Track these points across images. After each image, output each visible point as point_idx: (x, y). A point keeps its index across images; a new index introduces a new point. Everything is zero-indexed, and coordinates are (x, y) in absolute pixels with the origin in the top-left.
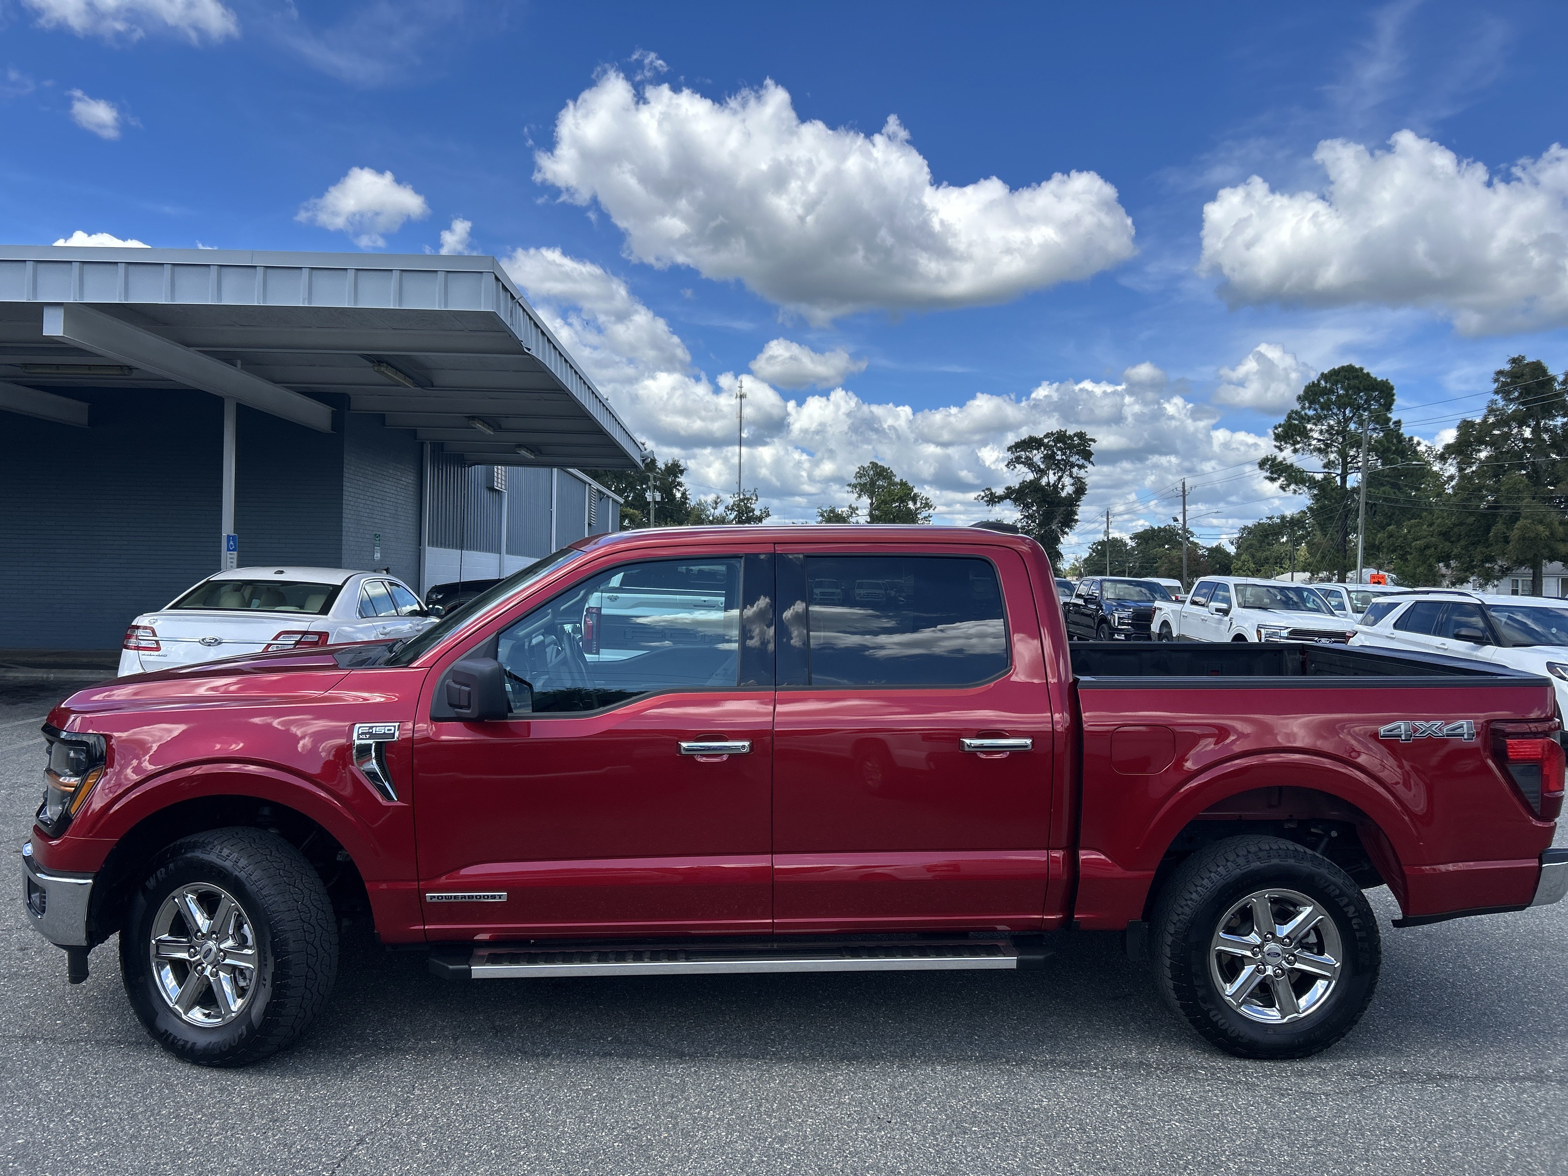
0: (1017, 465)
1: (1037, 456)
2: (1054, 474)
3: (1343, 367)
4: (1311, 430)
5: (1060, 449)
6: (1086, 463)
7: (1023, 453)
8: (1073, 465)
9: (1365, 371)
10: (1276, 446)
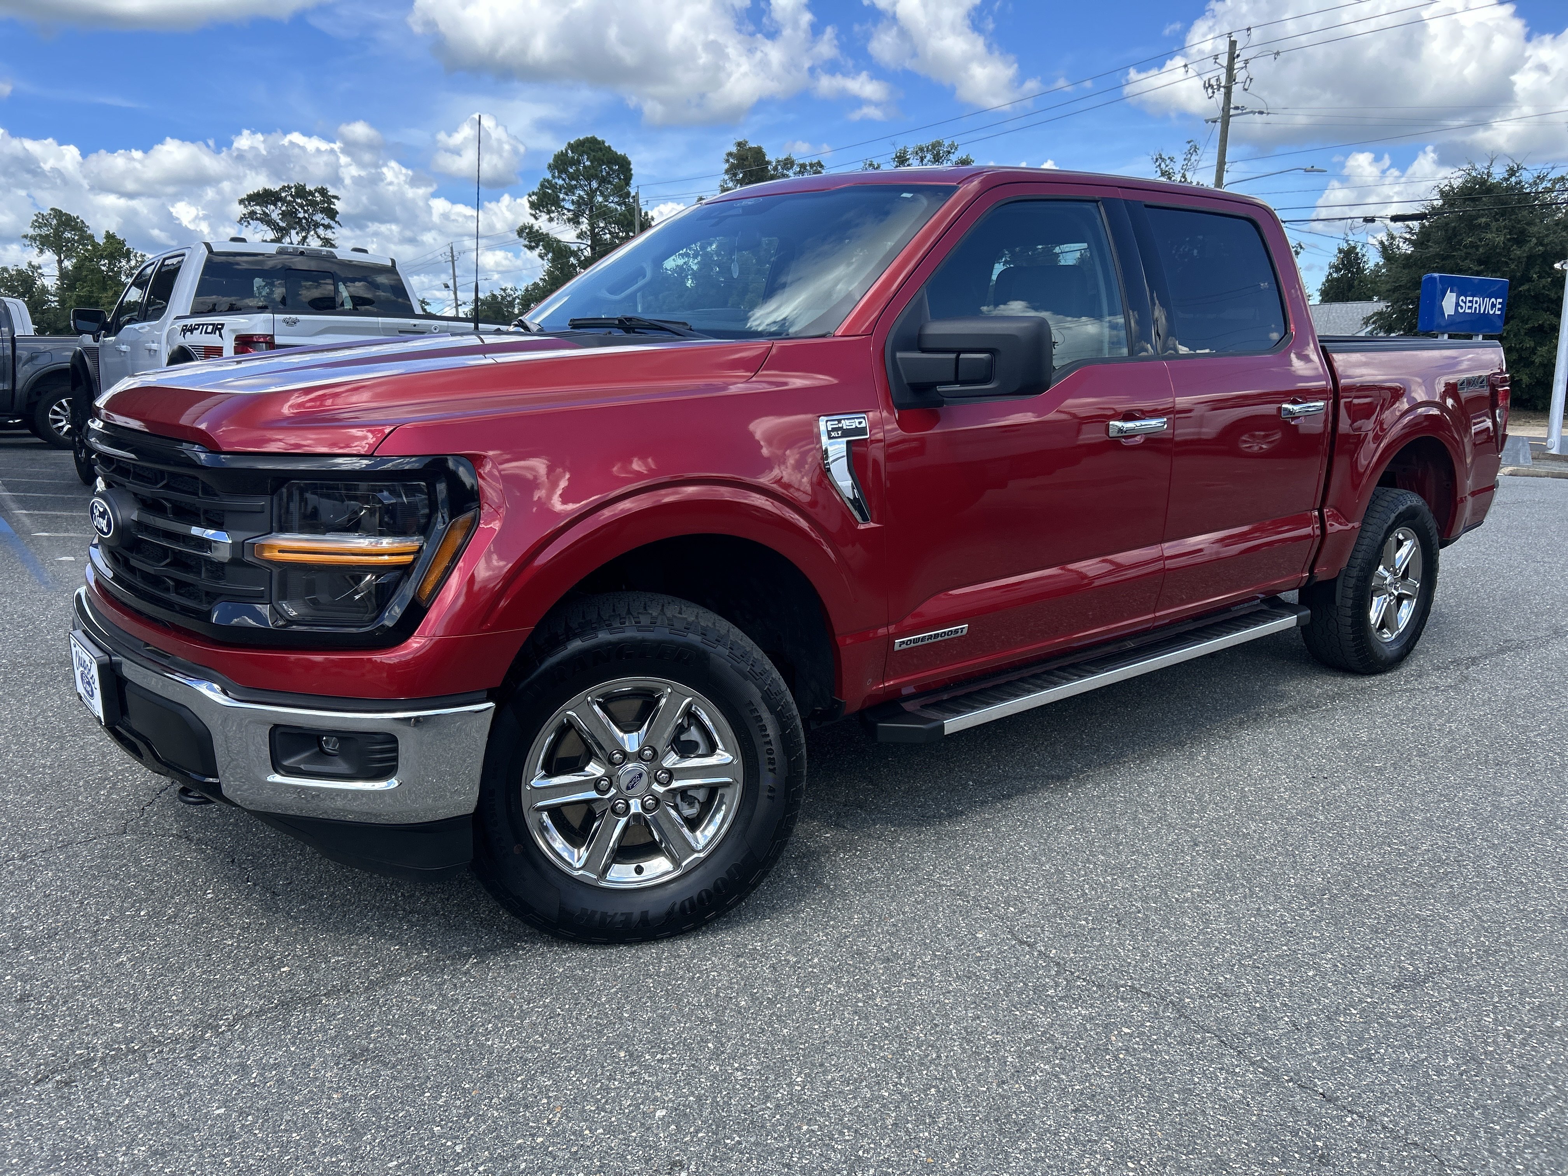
0: (251, 221)
1: (275, 213)
2: (297, 233)
3: (587, 138)
4: (564, 200)
5: (302, 206)
6: (332, 223)
7: (258, 208)
8: (317, 225)
9: (606, 145)
10: (531, 215)
